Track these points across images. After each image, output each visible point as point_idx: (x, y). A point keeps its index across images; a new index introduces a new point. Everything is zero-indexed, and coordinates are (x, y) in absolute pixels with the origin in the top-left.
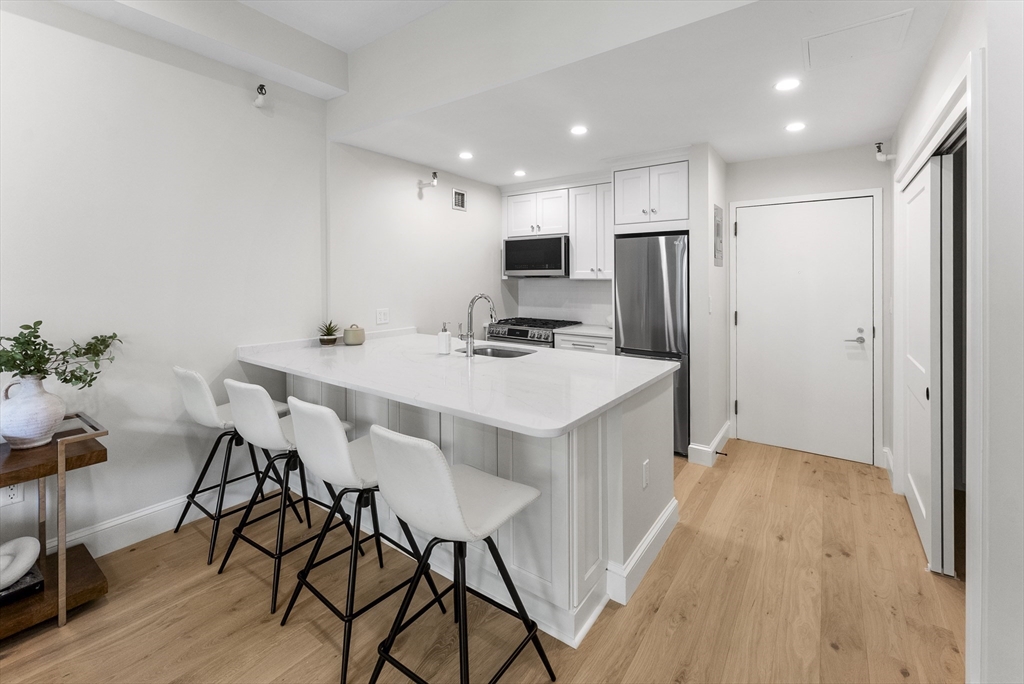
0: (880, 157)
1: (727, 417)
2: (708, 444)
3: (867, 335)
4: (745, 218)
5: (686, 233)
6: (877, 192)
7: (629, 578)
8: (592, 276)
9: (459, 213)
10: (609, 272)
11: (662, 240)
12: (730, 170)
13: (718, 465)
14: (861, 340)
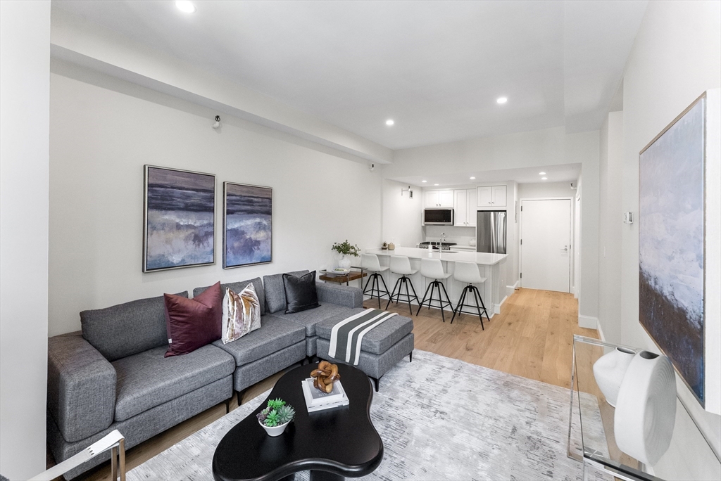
0: (572, 188)
1: (518, 279)
2: (513, 285)
3: (568, 248)
4: (525, 204)
5: (505, 211)
6: (572, 198)
7: (501, 307)
8: (465, 225)
9: (411, 199)
10: (475, 224)
11: (492, 213)
12: (520, 186)
13: (516, 293)
14: (566, 250)
